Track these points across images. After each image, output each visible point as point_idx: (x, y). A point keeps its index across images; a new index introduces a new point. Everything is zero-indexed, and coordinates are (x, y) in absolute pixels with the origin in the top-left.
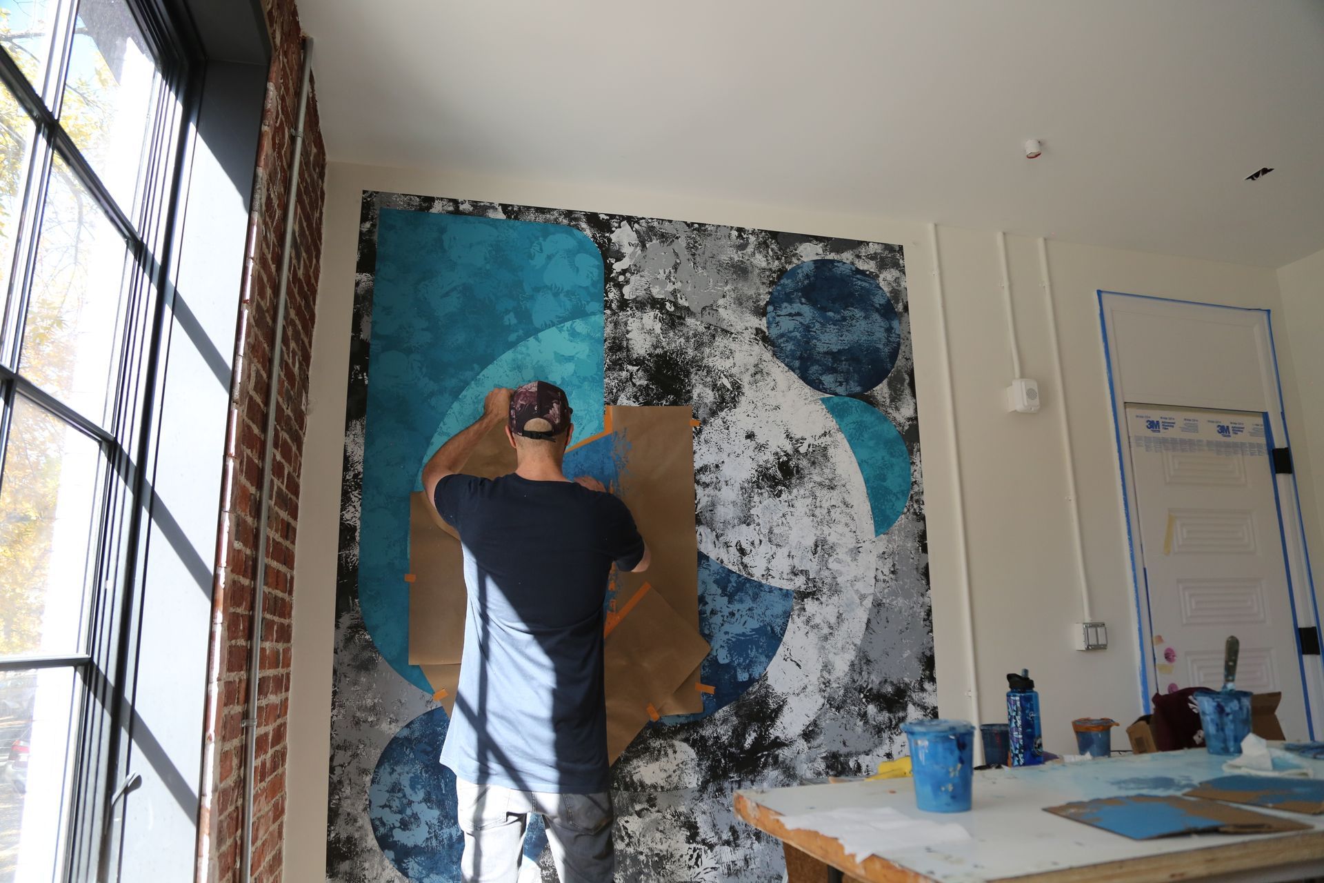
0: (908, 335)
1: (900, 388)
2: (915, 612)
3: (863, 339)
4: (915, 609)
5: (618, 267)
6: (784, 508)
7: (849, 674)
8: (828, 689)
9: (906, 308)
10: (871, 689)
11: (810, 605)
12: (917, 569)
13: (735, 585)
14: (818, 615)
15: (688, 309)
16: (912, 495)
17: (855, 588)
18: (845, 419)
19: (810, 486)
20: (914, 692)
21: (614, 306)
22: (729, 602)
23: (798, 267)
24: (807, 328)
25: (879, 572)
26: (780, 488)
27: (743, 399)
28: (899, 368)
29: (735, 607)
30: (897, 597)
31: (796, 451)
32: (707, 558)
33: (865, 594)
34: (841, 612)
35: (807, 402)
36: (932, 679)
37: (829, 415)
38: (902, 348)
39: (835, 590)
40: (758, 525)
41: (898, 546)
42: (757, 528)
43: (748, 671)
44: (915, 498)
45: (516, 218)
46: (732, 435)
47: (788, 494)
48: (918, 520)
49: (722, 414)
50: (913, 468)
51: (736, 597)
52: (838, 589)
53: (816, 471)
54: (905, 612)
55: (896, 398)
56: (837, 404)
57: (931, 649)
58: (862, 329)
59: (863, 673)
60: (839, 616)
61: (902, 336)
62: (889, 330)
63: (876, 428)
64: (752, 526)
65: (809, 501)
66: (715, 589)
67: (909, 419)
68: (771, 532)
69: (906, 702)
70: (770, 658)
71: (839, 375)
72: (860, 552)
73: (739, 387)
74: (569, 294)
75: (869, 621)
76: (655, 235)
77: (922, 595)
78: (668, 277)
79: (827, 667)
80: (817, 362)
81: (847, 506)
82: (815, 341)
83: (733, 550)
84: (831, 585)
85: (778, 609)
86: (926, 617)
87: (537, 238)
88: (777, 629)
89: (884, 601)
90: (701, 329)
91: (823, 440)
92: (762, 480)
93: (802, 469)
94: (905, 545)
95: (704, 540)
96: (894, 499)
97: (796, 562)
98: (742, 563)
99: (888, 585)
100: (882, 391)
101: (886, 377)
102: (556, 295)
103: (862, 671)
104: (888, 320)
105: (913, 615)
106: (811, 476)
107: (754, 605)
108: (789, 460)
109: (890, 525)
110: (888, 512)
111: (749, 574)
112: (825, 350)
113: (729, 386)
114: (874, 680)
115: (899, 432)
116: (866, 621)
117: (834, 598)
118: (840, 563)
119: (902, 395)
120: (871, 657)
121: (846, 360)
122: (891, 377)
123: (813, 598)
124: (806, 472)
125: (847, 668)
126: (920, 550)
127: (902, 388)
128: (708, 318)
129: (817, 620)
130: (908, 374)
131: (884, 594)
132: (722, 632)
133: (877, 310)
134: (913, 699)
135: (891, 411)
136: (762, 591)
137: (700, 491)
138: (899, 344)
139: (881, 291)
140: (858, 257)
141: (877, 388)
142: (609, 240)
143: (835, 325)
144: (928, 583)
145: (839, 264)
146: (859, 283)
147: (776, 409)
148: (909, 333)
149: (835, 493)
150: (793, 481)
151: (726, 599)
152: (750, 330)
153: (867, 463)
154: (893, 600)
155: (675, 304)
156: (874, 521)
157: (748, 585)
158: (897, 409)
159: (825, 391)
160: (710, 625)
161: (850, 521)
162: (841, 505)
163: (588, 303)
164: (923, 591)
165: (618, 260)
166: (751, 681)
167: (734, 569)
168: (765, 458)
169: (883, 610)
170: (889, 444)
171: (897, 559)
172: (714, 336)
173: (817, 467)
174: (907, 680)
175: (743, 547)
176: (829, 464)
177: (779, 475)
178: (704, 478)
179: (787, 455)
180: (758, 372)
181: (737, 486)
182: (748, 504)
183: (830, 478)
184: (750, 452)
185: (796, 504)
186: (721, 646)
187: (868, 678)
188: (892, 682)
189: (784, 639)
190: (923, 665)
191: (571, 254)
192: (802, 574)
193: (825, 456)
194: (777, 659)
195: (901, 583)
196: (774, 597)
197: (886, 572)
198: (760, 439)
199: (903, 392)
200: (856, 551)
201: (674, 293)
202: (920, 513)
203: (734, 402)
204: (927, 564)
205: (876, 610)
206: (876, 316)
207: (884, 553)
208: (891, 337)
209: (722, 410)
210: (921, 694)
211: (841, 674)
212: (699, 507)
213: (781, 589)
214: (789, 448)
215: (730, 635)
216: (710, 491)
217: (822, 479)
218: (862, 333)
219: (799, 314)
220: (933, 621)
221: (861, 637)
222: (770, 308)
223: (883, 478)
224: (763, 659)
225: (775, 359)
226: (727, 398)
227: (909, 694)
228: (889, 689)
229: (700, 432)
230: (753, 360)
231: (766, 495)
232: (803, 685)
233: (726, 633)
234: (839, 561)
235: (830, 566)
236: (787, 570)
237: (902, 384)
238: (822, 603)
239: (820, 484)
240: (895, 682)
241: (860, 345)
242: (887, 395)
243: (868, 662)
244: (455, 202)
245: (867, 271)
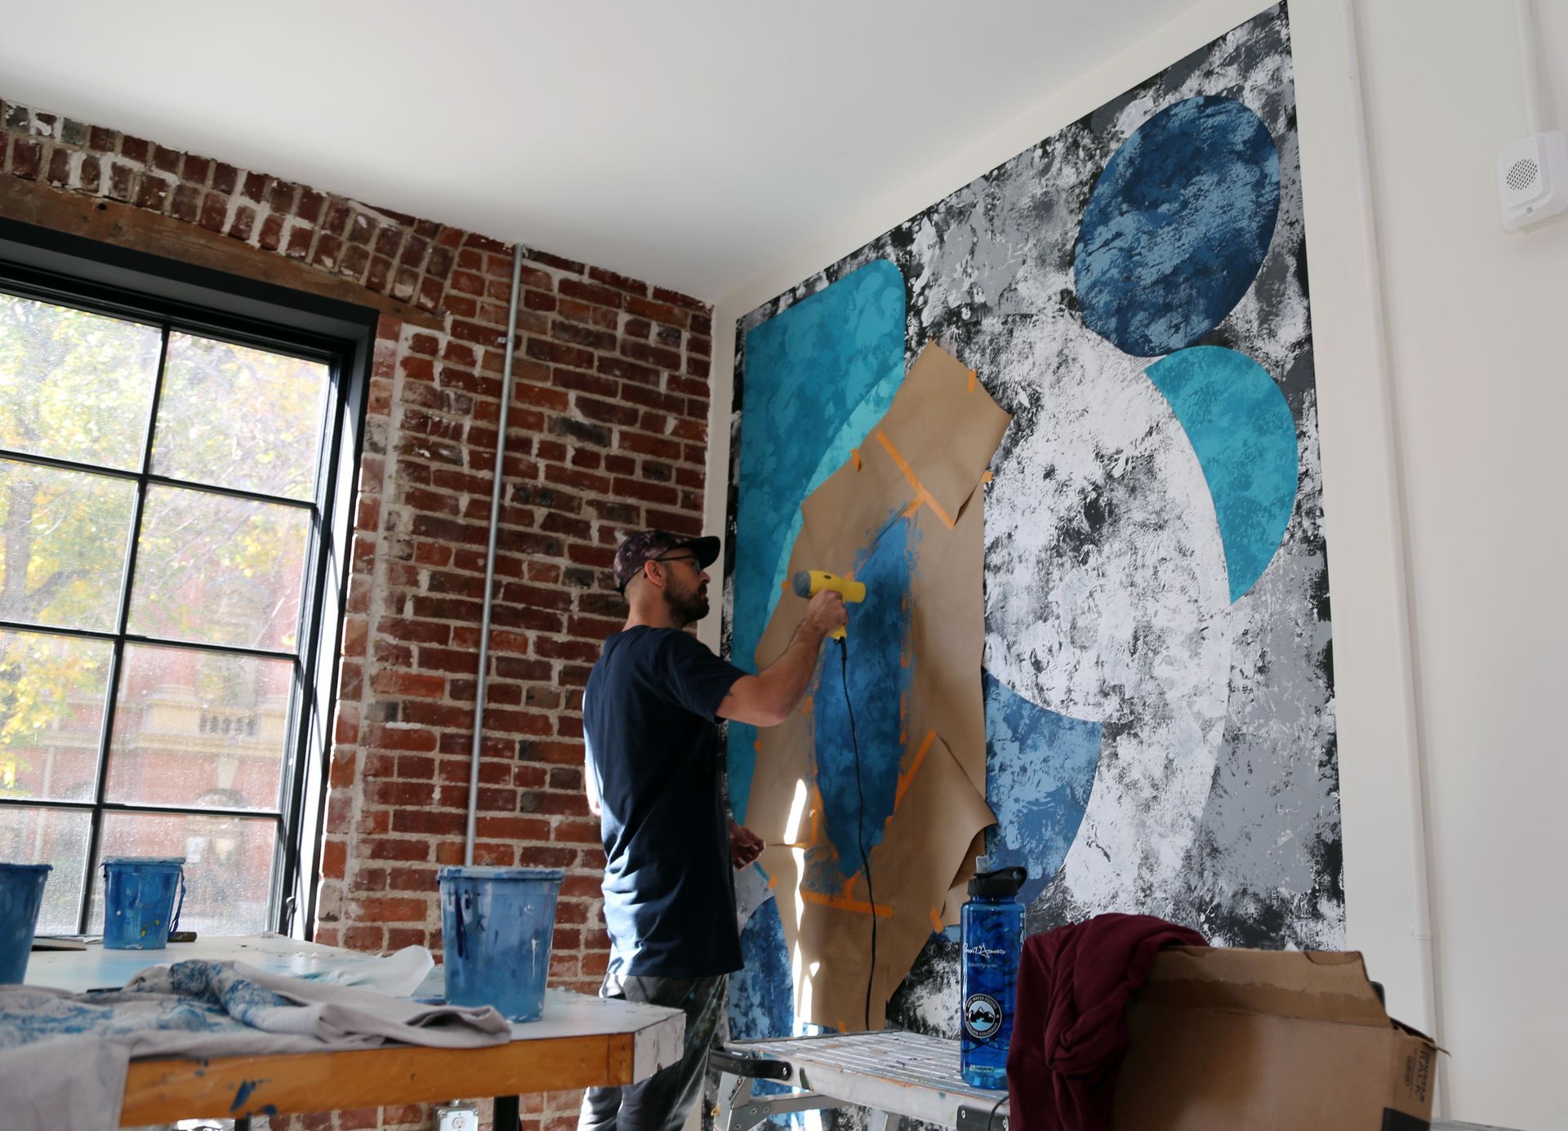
0: (1294, 175)
1: (1279, 290)
2: (1302, 749)
3: (1214, 225)
4: (1302, 743)
5: (917, 285)
6: (1092, 581)
7: (1182, 875)
8: (1149, 900)
9: (1292, 122)
10: (1219, 906)
11: (1125, 745)
12: (1308, 656)
13: (1027, 721)
14: (1136, 764)
15: (984, 305)
16: (1299, 502)
17: (1195, 709)
18: (1181, 393)
19: (1128, 533)
20: (1299, 918)
21: (913, 344)
22: (1021, 750)
23: (1119, 152)
24: (1128, 253)
25: (1237, 671)
26: (1086, 548)
27: (1042, 418)
28: (1277, 250)
29: (1029, 756)
30: (1268, 719)
31: (1109, 476)
32: (997, 682)
33: (1211, 720)
34: (1171, 756)
35: (1125, 384)
36: (1337, 894)
37: (1158, 395)
38: (1284, 205)
39: (1163, 716)
40: (1058, 617)
41: (1271, 615)
42: (1057, 622)
43: (1042, 863)
44: (1305, 507)
45: (836, 279)
46: (1028, 480)
47: (1097, 555)
48: (1312, 553)
49: (1017, 451)
50: (1301, 445)
51: (1029, 742)
52: (1167, 713)
53: (1137, 502)
54: (1284, 748)
55: (1270, 313)
56: (1170, 369)
57: (1335, 827)
58: (1213, 209)
59: (1206, 874)
60: (1169, 765)
61: (1283, 183)
62: (1259, 185)
63: (1233, 388)
64: (1049, 622)
65: (1126, 560)
66: (1004, 731)
67: (1299, 344)
68: (1074, 627)
69: (1283, 937)
70: (1069, 841)
71: (1175, 314)
72: (1203, 638)
73: (1038, 399)
74: (877, 348)
75: (1217, 771)
76: (953, 217)
77: (1318, 711)
78: (965, 271)
79: (1148, 861)
80: (1141, 306)
81: (1184, 555)
82: (1139, 269)
83: (1027, 665)
84: (1157, 707)
85: (1081, 759)
86: (1325, 758)
87: (851, 293)
88: (1079, 792)
89: (1244, 730)
90: (999, 328)
91: (1147, 444)
92: (1064, 541)
93: (1117, 506)
94: (1284, 611)
95: (994, 656)
96: (1264, 521)
97: (1107, 671)
98: (1037, 685)
99: (1251, 696)
100: (1246, 309)
101: (1253, 279)
102: (865, 358)
103: (1203, 870)
104: (1257, 163)
105: (1298, 756)
106: (1129, 515)
107: (1051, 753)
108: (1099, 495)
109: (1256, 575)
110: (1254, 548)
111: (1045, 701)
112: (1155, 277)
113: (1026, 404)
114: (1225, 889)
115: (1276, 380)
116: (1211, 771)
117: (1160, 731)
118: (1172, 664)
119: (1280, 302)
120: (1220, 843)
121: (1186, 280)
122: (1261, 277)
123: (1129, 734)
124: (1123, 508)
125: (1178, 863)
126: (1316, 615)
127: (1282, 287)
128: (1007, 308)
129: (1135, 774)
130: (1294, 254)
131: (1244, 717)
132: (1012, 799)
133: (1240, 156)
134: (1295, 933)
135: (1258, 343)
136: (1060, 727)
137: (989, 576)
138: (1277, 202)
139: (1246, 115)
140: (1209, 74)
141: (1238, 307)
142: (910, 253)
143: (1169, 224)
144: (1330, 684)
145: (1177, 110)
146: (1210, 121)
147: (1082, 415)
148: (1298, 167)
149: (1164, 535)
150: (1104, 531)
151: (1017, 744)
152: (1054, 298)
153: (1218, 461)
154: (1260, 727)
155: (971, 306)
156: (1230, 573)
157: (1043, 720)
158: (1272, 334)
159: (1152, 353)
160: (998, 788)
161: (1188, 583)
162: (1176, 555)
163: (891, 352)
164: (1319, 702)
165: (918, 276)
166: (1045, 880)
167: (1026, 695)
168: (1067, 503)
169: (1242, 747)
170: (1256, 412)
171: (1268, 641)
172: (1011, 332)
173: (1139, 497)
174: (1284, 892)
175: (1039, 658)
176: (1156, 484)
177: (1086, 526)
178: (995, 559)
179: (1096, 488)
180: (1064, 361)
181: (1033, 560)
182: (1045, 587)
183: (1158, 509)
184: (1049, 501)
185: (1110, 569)
186: (1012, 822)
187: (1214, 884)
188: (1255, 895)
189: (1088, 810)
190: (1317, 863)
191: (878, 294)
192: (1115, 692)
193: (1151, 472)
194: (1078, 843)
195: (1276, 689)
196: (1076, 738)
197: (1249, 670)
198: (1061, 475)
199: (1283, 295)
200: (1200, 635)
201: (970, 293)
202: (1316, 536)
203: (1031, 423)
204: (1330, 643)
205: (1230, 750)
206: (1239, 170)
207: (1245, 633)
208: (1262, 195)
209: (1016, 444)
210: (1312, 924)
211: (1169, 874)
212: (990, 604)
213: (1085, 723)
214: (1099, 476)
215: (1022, 804)
216: (1002, 577)
217: (1146, 515)
218: (1214, 215)
219: (1118, 235)
220: (1340, 767)
221: (1204, 804)
222: (1080, 246)
223: (1244, 483)
224: (1060, 843)
225: (1084, 329)
226: (1024, 423)
227: (1288, 921)
228: (1251, 909)
229: (991, 489)
230: (1056, 347)
231: (1068, 565)
232: (1113, 891)
233: (1017, 800)
234: (1170, 661)
235: (1156, 672)
236: (1094, 688)
237: (1283, 279)
238: (1142, 742)
239: (1143, 525)
240: (1262, 895)
241: (1209, 240)
242: (1254, 316)
243: (1215, 852)
244: (793, 290)
245: (1222, 91)
